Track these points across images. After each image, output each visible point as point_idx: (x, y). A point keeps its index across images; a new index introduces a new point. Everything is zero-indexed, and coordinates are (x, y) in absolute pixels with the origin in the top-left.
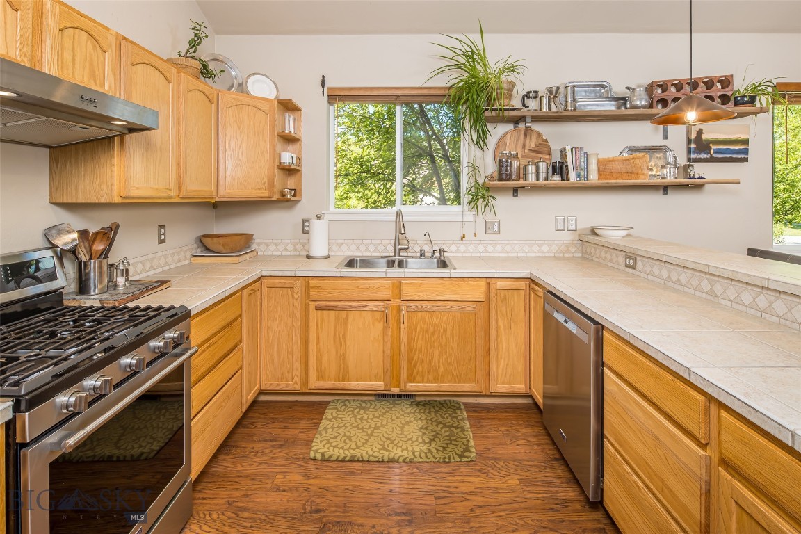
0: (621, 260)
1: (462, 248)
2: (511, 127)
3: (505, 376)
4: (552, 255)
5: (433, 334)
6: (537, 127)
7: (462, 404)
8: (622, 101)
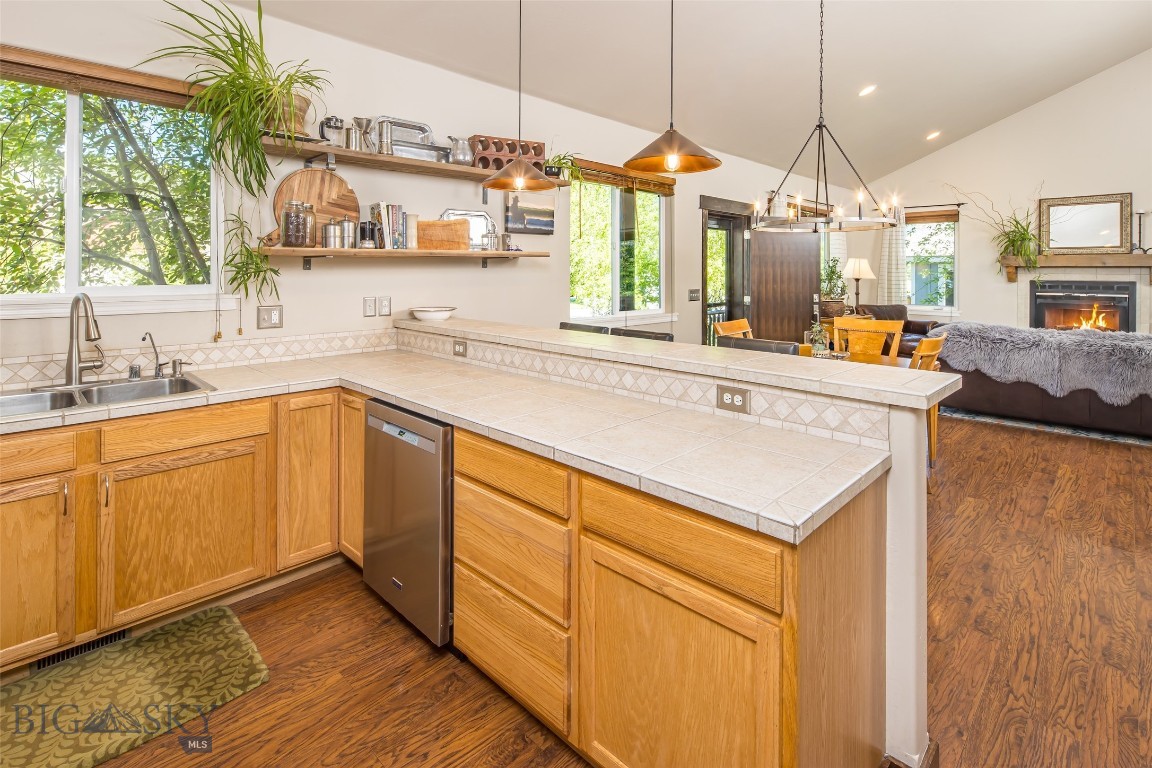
0: (449, 347)
1: (216, 355)
2: (299, 166)
3: (302, 539)
4: (360, 351)
5: (173, 508)
6: (343, 173)
7: (227, 609)
8: (444, 153)
